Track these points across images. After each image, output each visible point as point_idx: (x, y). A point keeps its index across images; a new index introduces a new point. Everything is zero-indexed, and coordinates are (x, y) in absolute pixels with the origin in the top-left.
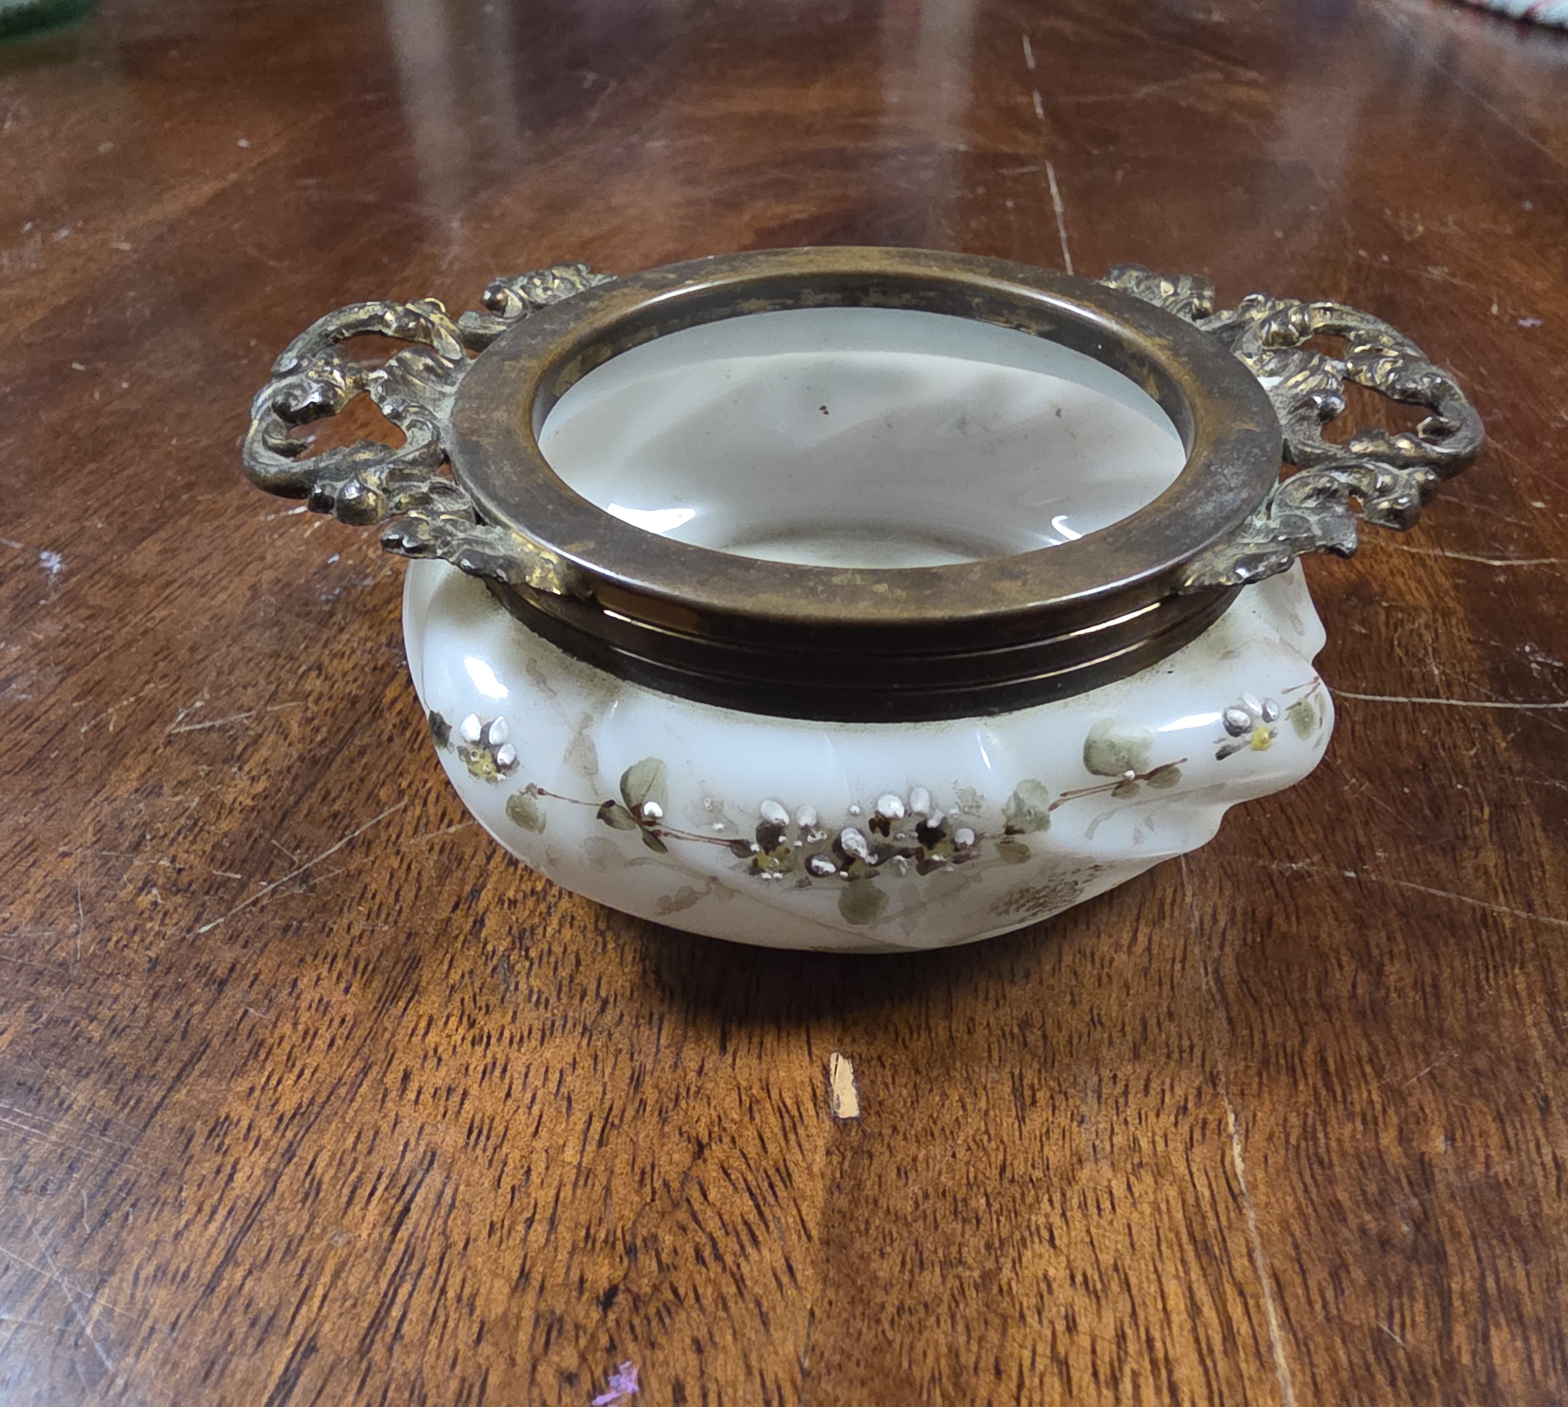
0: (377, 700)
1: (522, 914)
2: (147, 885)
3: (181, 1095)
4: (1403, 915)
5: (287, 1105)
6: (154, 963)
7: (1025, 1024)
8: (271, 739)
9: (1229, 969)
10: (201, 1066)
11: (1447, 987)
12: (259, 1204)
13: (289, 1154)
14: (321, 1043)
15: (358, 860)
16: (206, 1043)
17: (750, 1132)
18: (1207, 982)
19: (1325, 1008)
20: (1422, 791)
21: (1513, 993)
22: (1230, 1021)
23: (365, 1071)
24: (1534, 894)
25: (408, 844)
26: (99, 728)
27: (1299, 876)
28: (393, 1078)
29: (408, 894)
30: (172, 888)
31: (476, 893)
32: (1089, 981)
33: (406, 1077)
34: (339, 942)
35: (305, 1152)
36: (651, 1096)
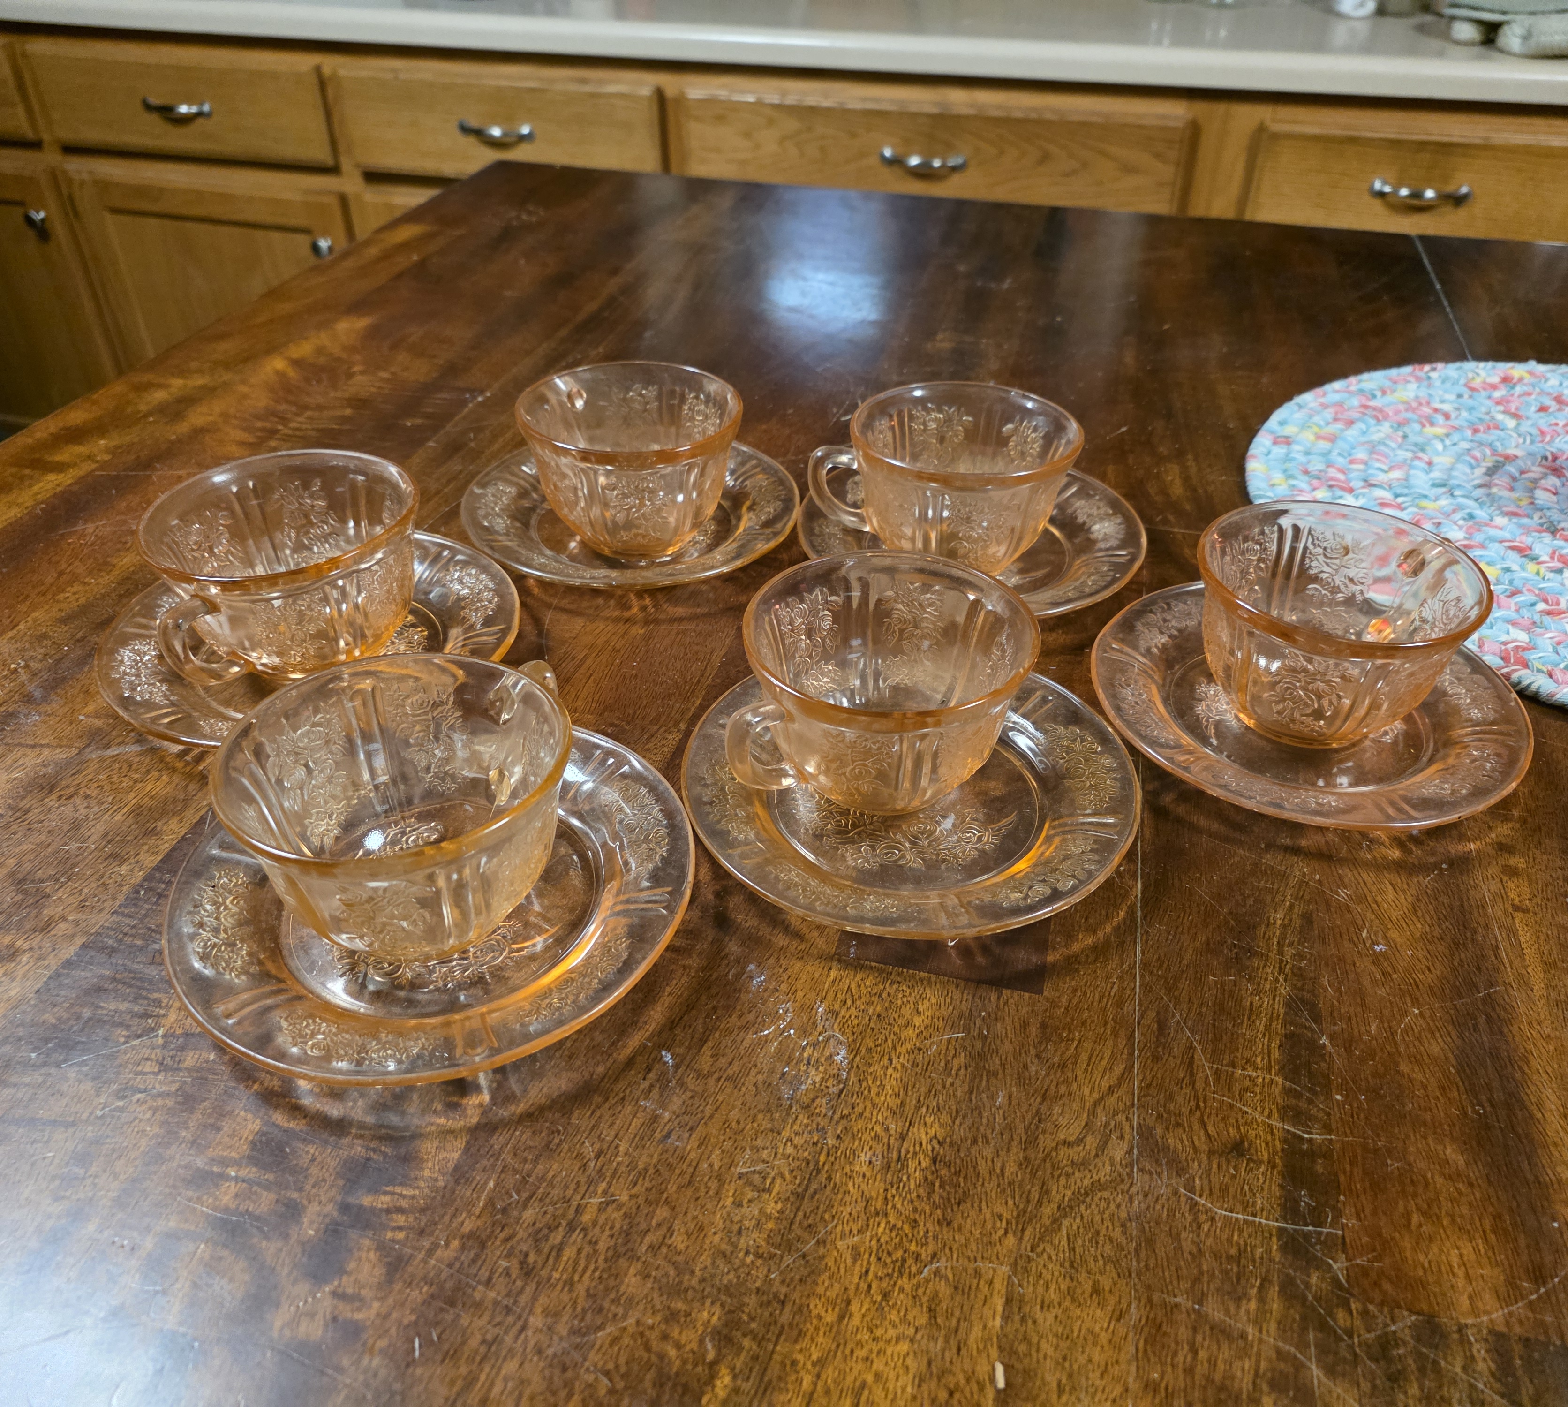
0: (817, 1163)
1: (884, 1284)
2: (747, 1253)
3: (778, 1348)
4: (1212, 1329)
5: (814, 1357)
6: (758, 1290)
7: (1065, 1359)
8: (779, 1181)
9: (1141, 1345)
10: (783, 1337)
11: (1219, 1362)
12: (812, 1394)
13: (818, 1376)
14: (821, 1333)
15: (822, 1251)
16: (783, 1327)
17: (968, 1389)
18: (1132, 1349)
19: (1173, 1366)
20: (1235, 1269)
21: (1243, 1370)
22: (1138, 1367)
23: (838, 1346)
24: (1265, 1326)
25: (840, 1244)
26: (711, 1165)
27: (1177, 1305)
28: (848, 1351)
29: (842, 1270)
30: (758, 1256)
31: (867, 1272)
32: (1090, 1343)
33: (852, 1351)
34: (820, 1290)
35: (824, 1376)
36: (934, 1370)
